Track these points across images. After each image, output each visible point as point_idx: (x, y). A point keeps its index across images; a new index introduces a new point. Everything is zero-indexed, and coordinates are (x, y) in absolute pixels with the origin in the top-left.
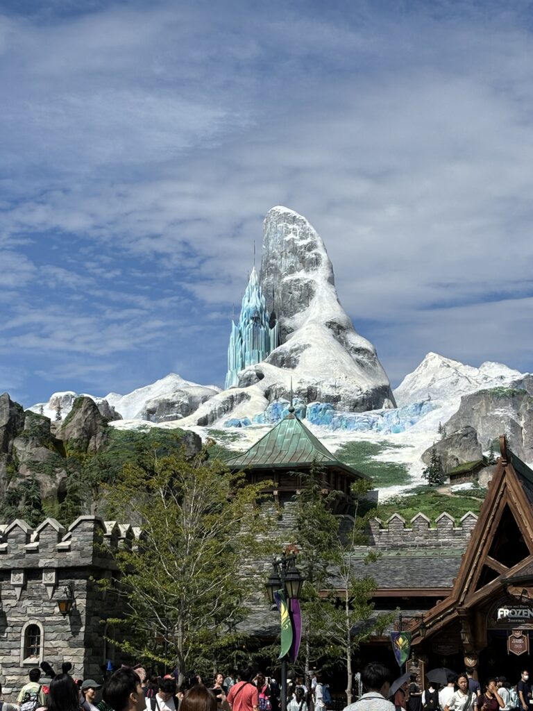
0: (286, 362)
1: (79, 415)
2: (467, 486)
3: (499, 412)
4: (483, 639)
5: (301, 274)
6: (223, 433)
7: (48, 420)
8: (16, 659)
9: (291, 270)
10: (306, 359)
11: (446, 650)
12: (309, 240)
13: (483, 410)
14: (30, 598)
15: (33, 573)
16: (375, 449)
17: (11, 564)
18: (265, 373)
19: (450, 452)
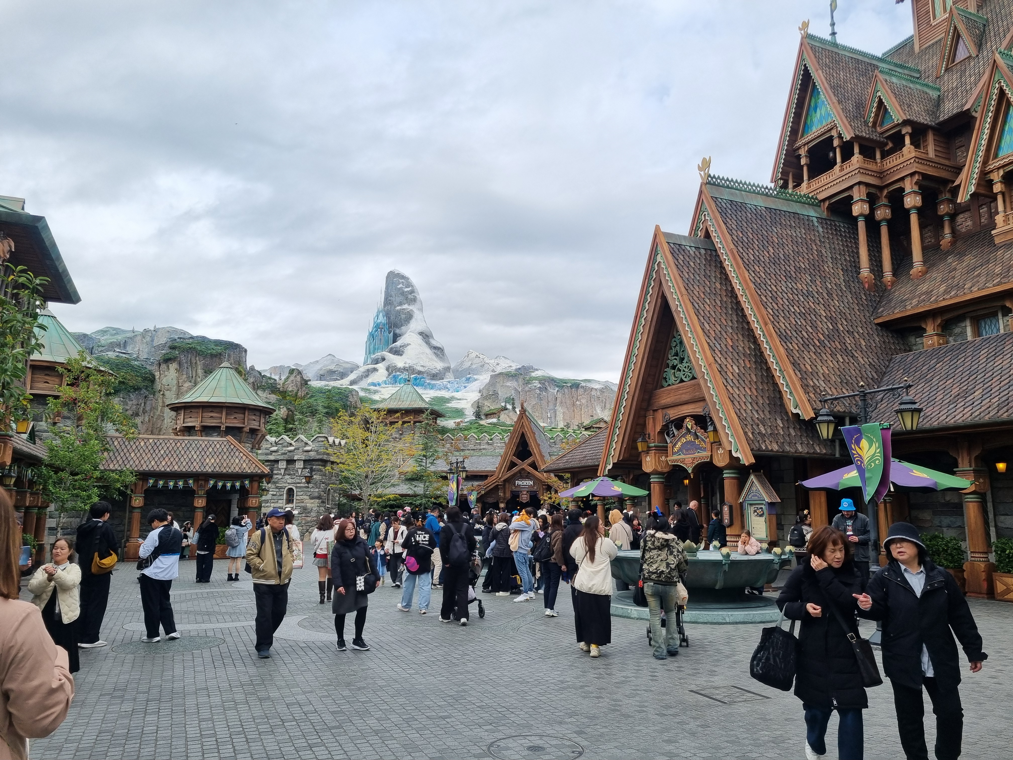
0: (398, 352)
1: (292, 378)
2: (494, 420)
3: (509, 384)
4: (508, 495)
5: (405, 306)
6: (369, 390)
7: (275, 380)
8: (281, 505)
9: (401, 304)
10: (408, 351)
11: (491, 500)
12: (410, 288)
13: (501, 382)
14: (289, 475)
15: (291, 462)
16: (449, 400)
17: (279, 458)
18: (386, 358)
19: (487, 403)
